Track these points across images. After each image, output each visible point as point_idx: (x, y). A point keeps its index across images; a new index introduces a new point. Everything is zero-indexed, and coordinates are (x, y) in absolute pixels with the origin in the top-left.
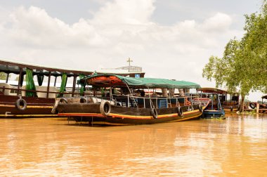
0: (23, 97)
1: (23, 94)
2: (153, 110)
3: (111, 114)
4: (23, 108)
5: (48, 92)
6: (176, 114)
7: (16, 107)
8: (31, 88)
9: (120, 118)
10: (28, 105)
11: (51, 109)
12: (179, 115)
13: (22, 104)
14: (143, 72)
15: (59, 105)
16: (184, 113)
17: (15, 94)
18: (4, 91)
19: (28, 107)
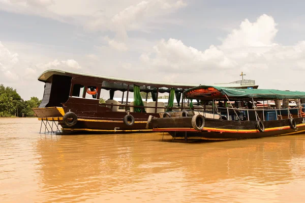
0: (130, 113)
1: (132, 110)
2: (258, 123)
3: (206, 129)
4: (131, 124)
5: (156, 108)
6: (289, 127)
7: (124, 123)
8: (139, 104)
9: (218, 132)
10: (136, 120)
11: (146, 123)
12: (292, 127)
13: (129, 119)
14: (256, 85)
15: (152, 120)
16: (298, 125)
17: (124, 111)
18: (112, 107)
19: (136, 122)
